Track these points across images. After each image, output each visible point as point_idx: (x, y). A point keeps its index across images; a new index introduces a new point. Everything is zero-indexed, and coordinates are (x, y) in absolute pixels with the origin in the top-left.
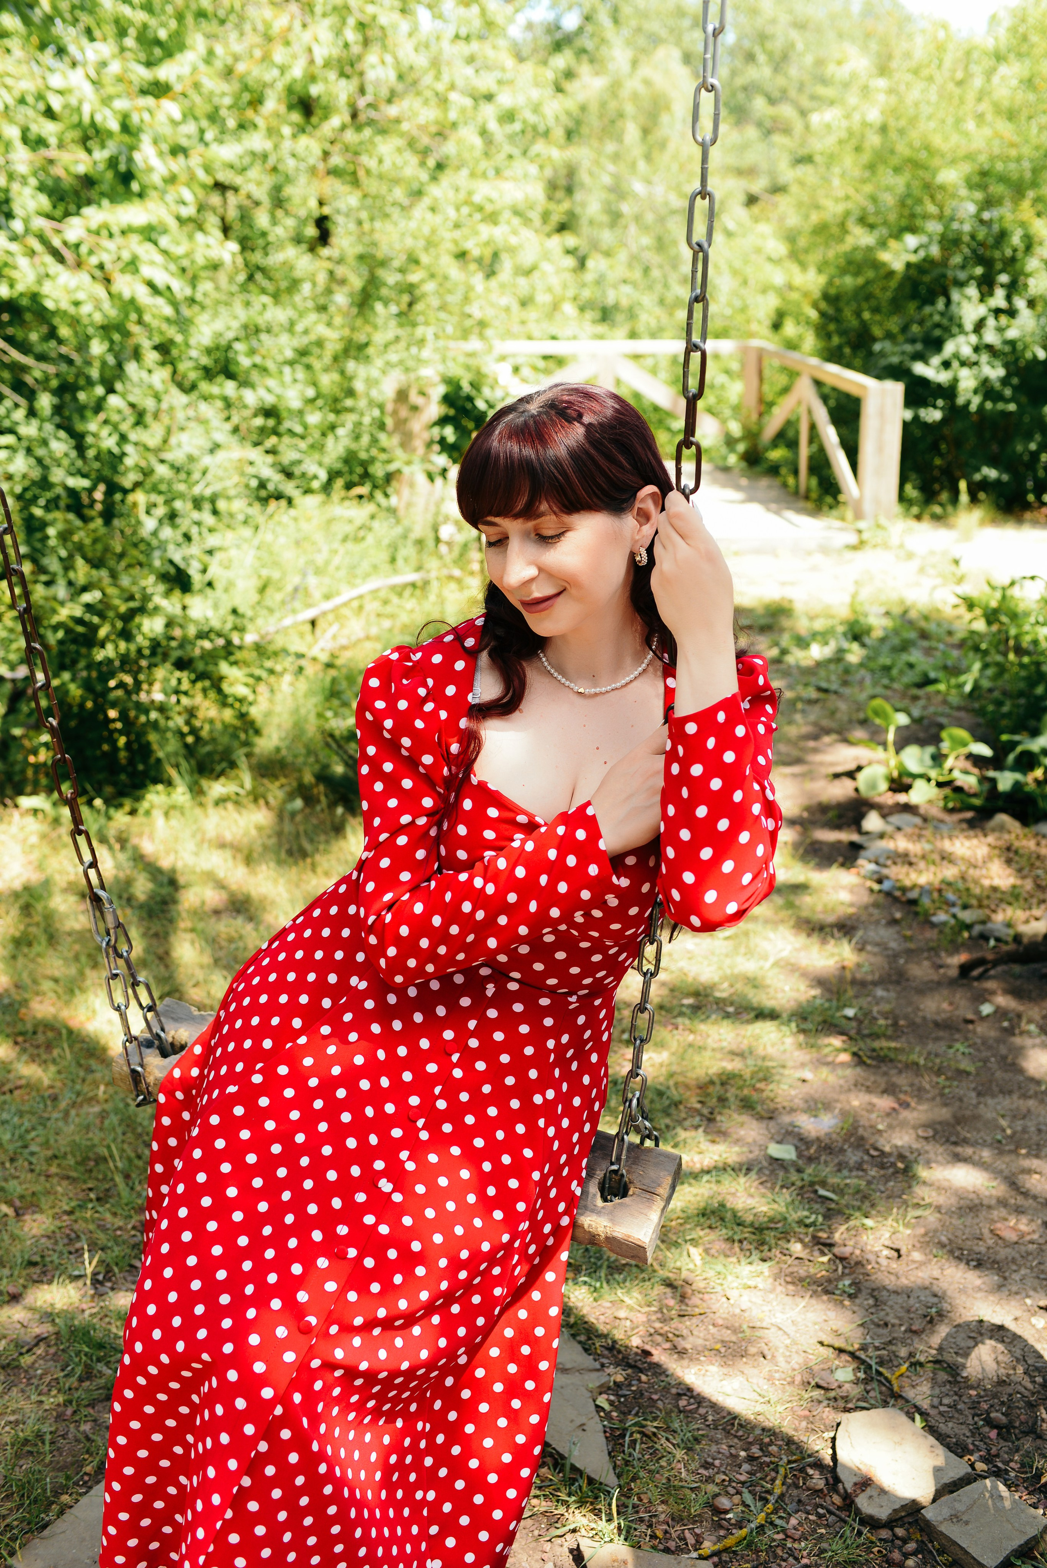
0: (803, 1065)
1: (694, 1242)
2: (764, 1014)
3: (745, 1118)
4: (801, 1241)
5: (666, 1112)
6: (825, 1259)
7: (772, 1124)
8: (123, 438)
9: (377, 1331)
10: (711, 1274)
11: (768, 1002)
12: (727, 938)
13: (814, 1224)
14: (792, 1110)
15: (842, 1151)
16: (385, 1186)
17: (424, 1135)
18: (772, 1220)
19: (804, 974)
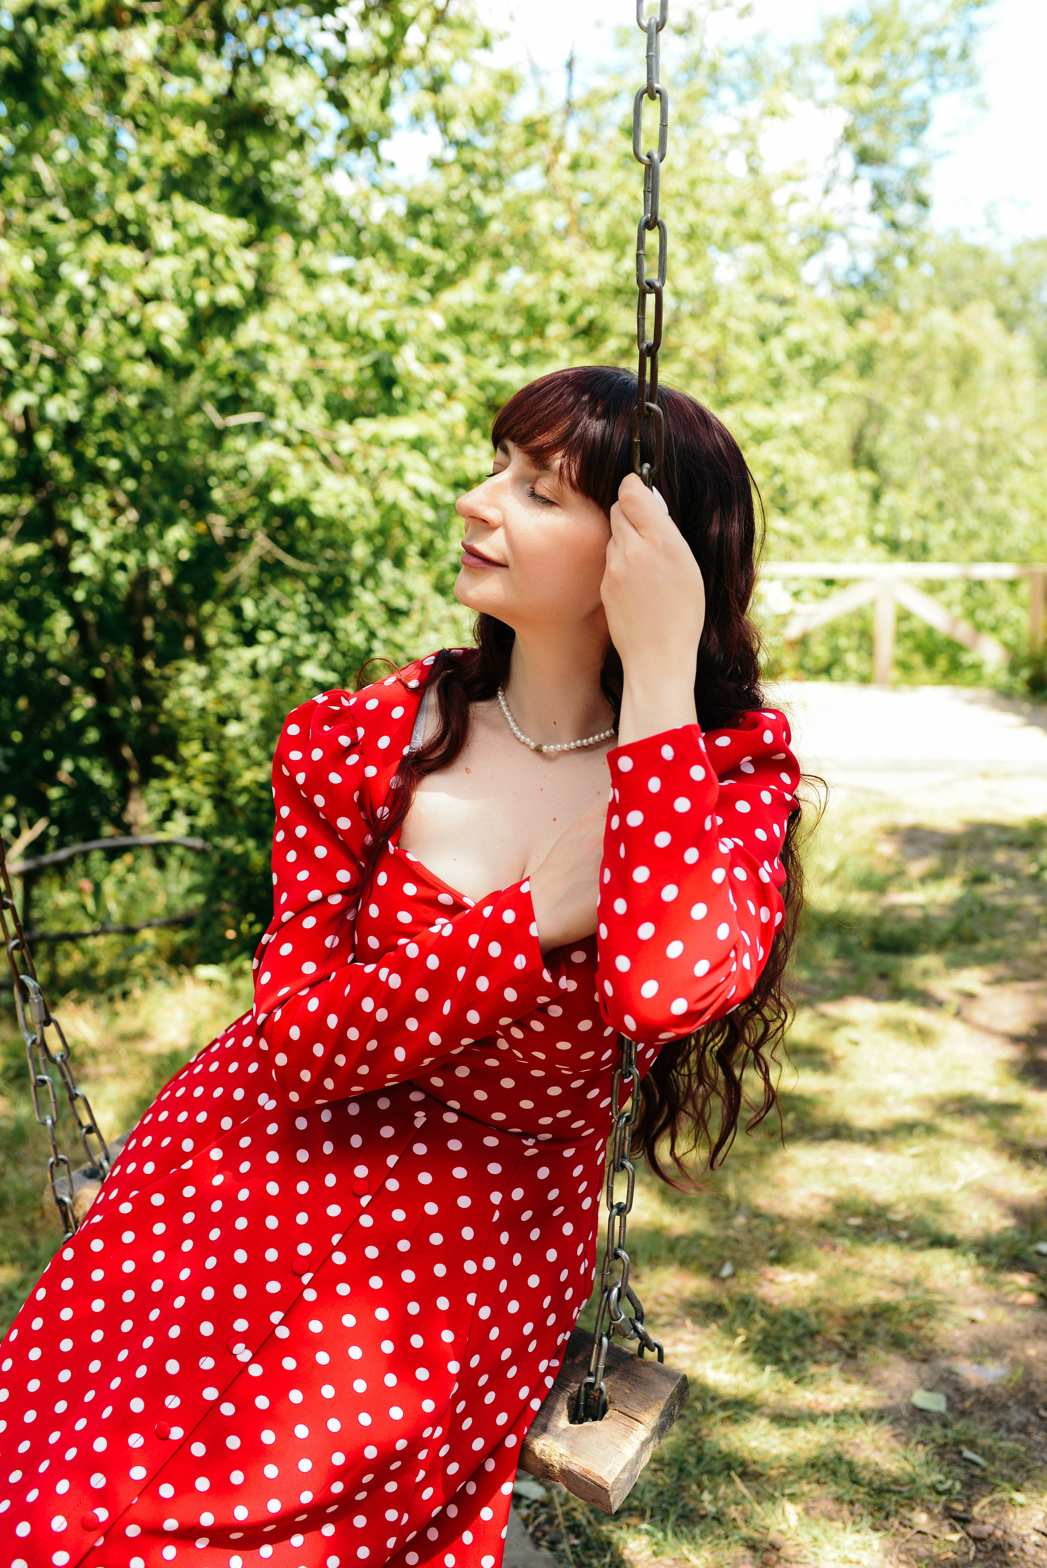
0: (976, 1303)
1: (792, 1497)
2: (938, 1241)
3: (892, 1358)
4: (929, 1511)
5: (797, 1342)
6: (955, 1537)
7: (925, 1368)
8: (372, 635)
9: (202, 1543)
10: (805, 1539)
11: (948, 1229)
12: (915, 1156)
13: (949, 1491)
14: (953, 1354)
15: (1005, 1407)
16: (243, 1353)
17: (310, 1295)
18: (896, 1481)
19: (1000, 1201)
